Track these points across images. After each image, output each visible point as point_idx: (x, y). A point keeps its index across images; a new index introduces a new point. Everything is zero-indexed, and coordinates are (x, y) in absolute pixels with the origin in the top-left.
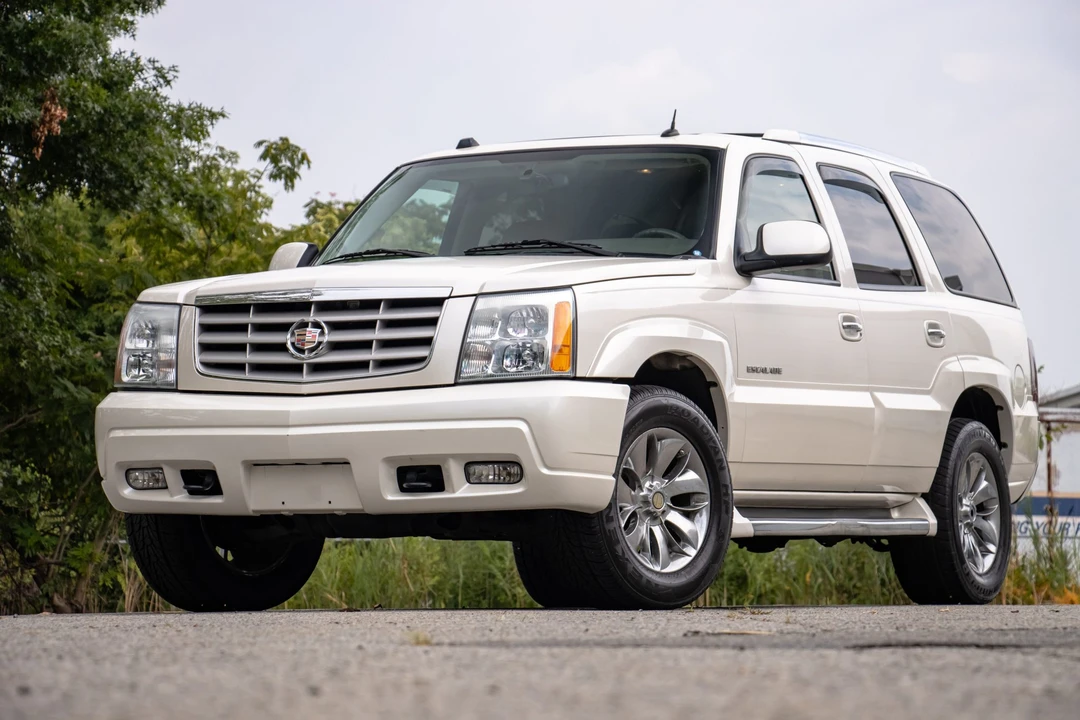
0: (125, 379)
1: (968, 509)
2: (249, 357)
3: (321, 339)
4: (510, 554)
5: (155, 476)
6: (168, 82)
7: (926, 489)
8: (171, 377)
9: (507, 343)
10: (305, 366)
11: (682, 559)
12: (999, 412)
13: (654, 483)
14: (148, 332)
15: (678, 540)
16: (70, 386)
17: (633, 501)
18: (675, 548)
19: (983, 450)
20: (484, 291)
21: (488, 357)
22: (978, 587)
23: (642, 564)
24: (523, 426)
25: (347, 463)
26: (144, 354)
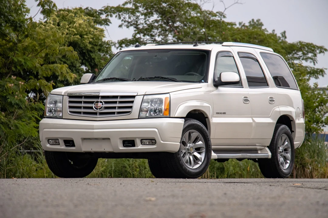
0: (47, 115)
1: (281, 150)
2: (82, 110)
3: (102, 106)
4: (147, 165)
5: (56, 141)
7: (268, 145)
8: (61, 115)
9: (152, 108)
10: (98, 113)
11: (198, 165)
12: (292, 122)
13: (191, 145)
14: (53, 102)
15: (197, 160)
17: (185, 149)
18: (196, 162)
19: (286, 133)
20: (146, 94)
21: (147, 112)
22: (284, 173)
23: (187, 166)
24: (156, 130)
25: (110, 139)
26: (52, 108)
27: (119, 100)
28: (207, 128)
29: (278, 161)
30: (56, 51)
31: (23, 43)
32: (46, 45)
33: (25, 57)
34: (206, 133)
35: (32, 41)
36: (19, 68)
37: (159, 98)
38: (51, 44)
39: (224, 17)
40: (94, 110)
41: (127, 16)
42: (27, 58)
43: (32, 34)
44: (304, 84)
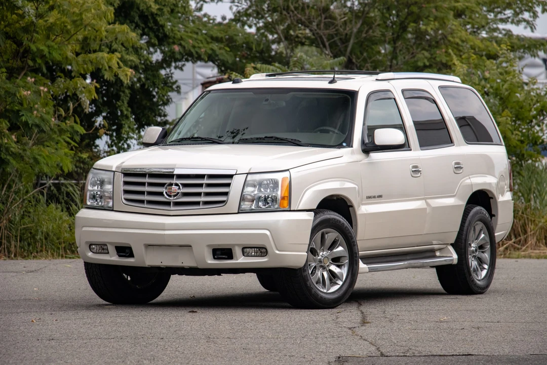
0: (89, 203)
1: (474, 249)
2: (146, 198)
3: (179, 191)
5: (103, 248)
7: (453, 241)
8: (111, 204)
9: (260, 195)
10: (172, 203)
11: (336, 286)
12: (491, 200)
13: (324, 253)
14: (98, 182)
15: (334, 277)
17: (315, 261)
18: (333, 281)
19: (482, 220)
20: (251, 172)
21: (253, 201)
22: (478, 287)
23: (318, 289)
24: (268, 233)
25: (191, 246)
26: (97, 193)
27: (205, 181)
28: (351, 222)
29: (468, 267)
30: (101, 33)
31: (46, 19)
32: (84, 22)
33: (49, 43)
34: (350, 232)
35: (61, 15)
36: (39, 61)
37: (272, 180)
38: (93, 21)
40: (166, 198)
42: (53, 44)
43: (60, 4)
44: (514, 80)
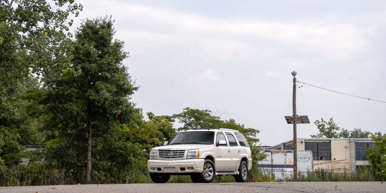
0: (151, 158)
1: (243, 171)
2: (164, 156)
3: (172, 154)
4: (190, 178)
5: (154, 169)
6: (135, 106)
7: (238, 169)
8: (156, 158)
9: (192, 155)
10: (170, 157)
11: (210, 178)
12: (247, 160)
13: (207, 169)
14: (153, 153)
16: (119, 150)
17: (205, 171)
18: (209, 176)
19: (245, 165)
20: (189, 149)
21: (190, 156)
22: (244, 180)
23: (206, 178)
24: (193, 164)
25: (175, 167)
26: (152, 155)
27: (178, 156)
28: (213, 162)
29: (242, 176)
30: (154, 133)
31: (141, 130)
32: (150, 130)
33: (142, 135)
34: (213, 165)
35: (145, 129)
36: (140, 140)
37: (194, 151)
38: (152, 130)
39: (220, 118)
41: (182, 118)
43: (145, 126)
44: (251, 145)
